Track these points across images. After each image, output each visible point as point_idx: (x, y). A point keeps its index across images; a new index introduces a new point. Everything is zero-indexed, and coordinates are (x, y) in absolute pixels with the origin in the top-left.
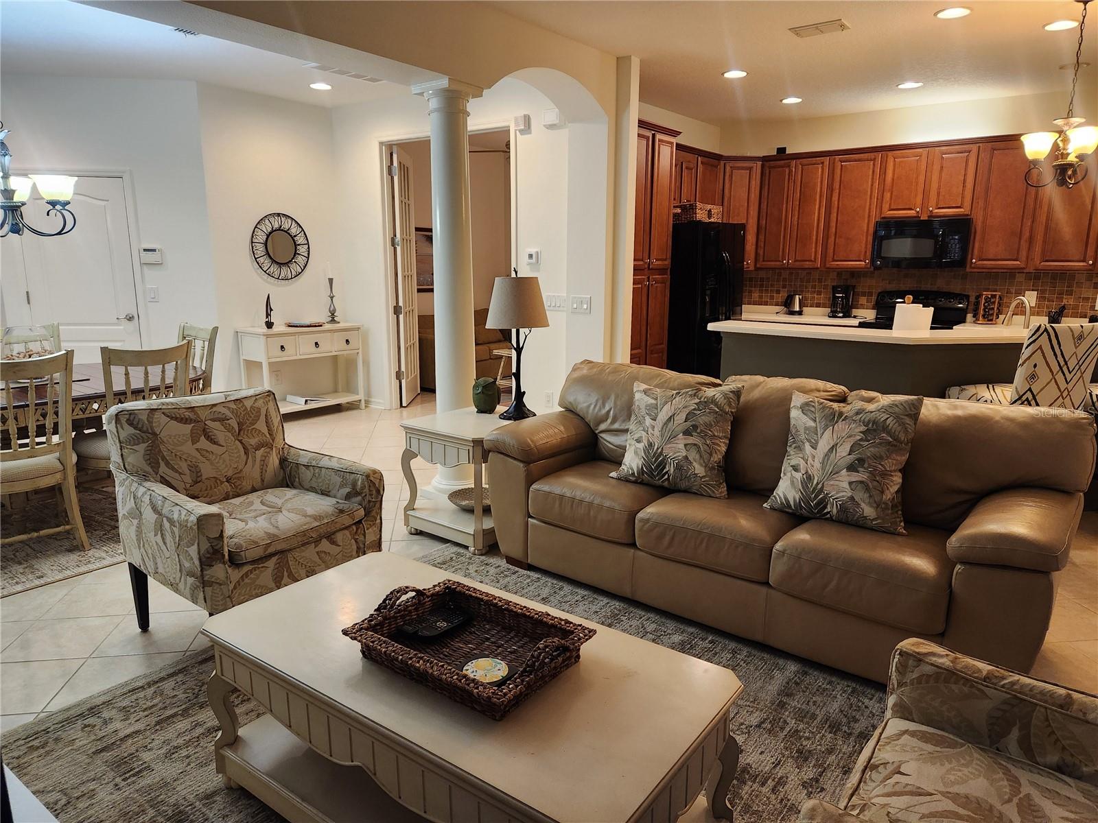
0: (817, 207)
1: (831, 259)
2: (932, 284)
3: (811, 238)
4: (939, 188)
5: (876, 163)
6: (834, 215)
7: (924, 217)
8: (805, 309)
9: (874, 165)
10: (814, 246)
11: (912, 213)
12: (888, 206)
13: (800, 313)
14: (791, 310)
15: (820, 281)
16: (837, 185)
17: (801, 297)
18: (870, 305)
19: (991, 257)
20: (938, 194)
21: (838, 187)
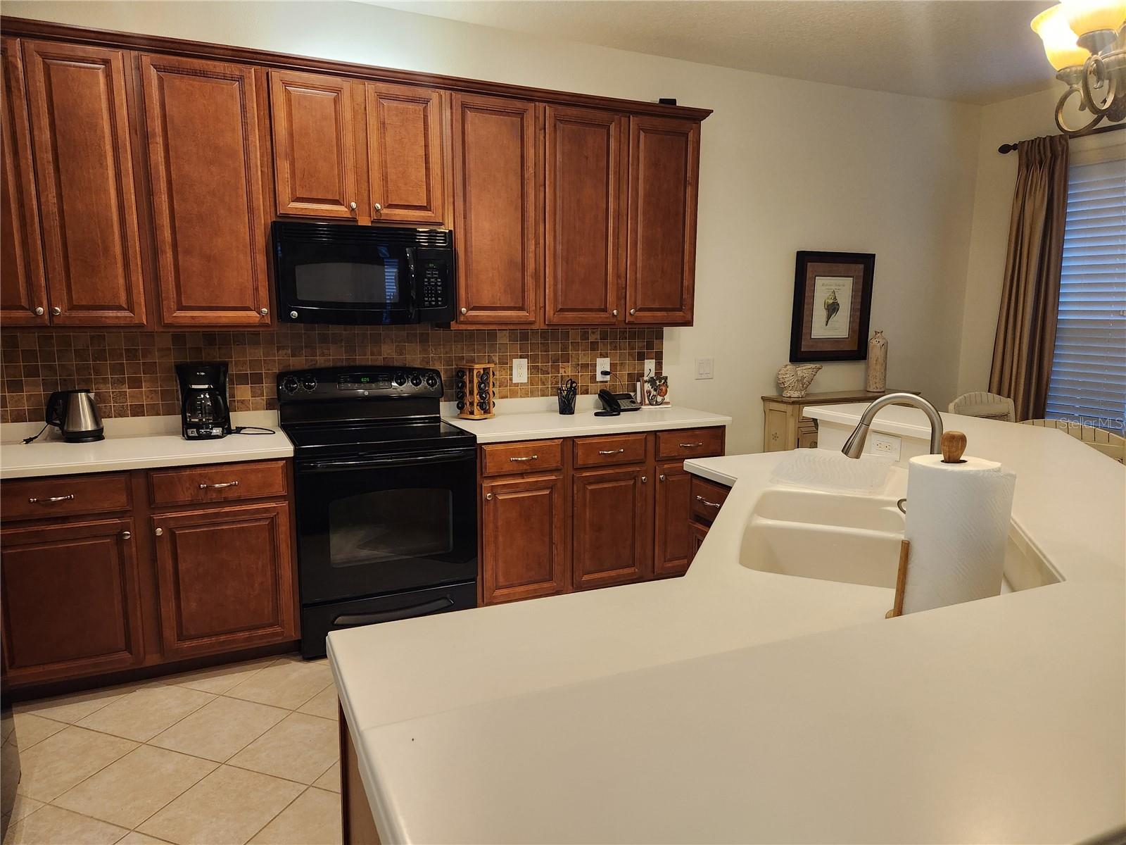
0: (111, 173)
1: (173, 305)
2: (372, 354)
3: (107, 250)
4: (384, 165)
5: (247, 87)
6: (162, 200)
7: (364, 221)
8: (106, 423)
9: (243, 93)
10: (120, 271)
11: (340, 211)
12: (288, 190)
13: (97, 435)
14: (71, 429)
15: (132, 354)
16: (156, 125)
17: (92, 395)
18: (262, 400)
19: (486, 303)
20: (385, 178)
21: (158, 130)
